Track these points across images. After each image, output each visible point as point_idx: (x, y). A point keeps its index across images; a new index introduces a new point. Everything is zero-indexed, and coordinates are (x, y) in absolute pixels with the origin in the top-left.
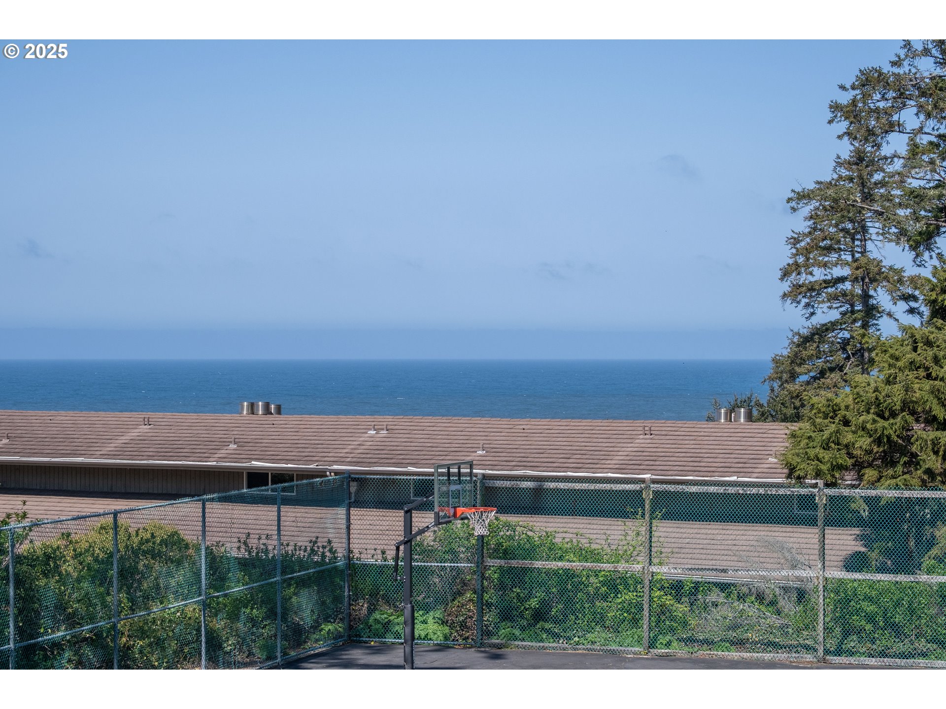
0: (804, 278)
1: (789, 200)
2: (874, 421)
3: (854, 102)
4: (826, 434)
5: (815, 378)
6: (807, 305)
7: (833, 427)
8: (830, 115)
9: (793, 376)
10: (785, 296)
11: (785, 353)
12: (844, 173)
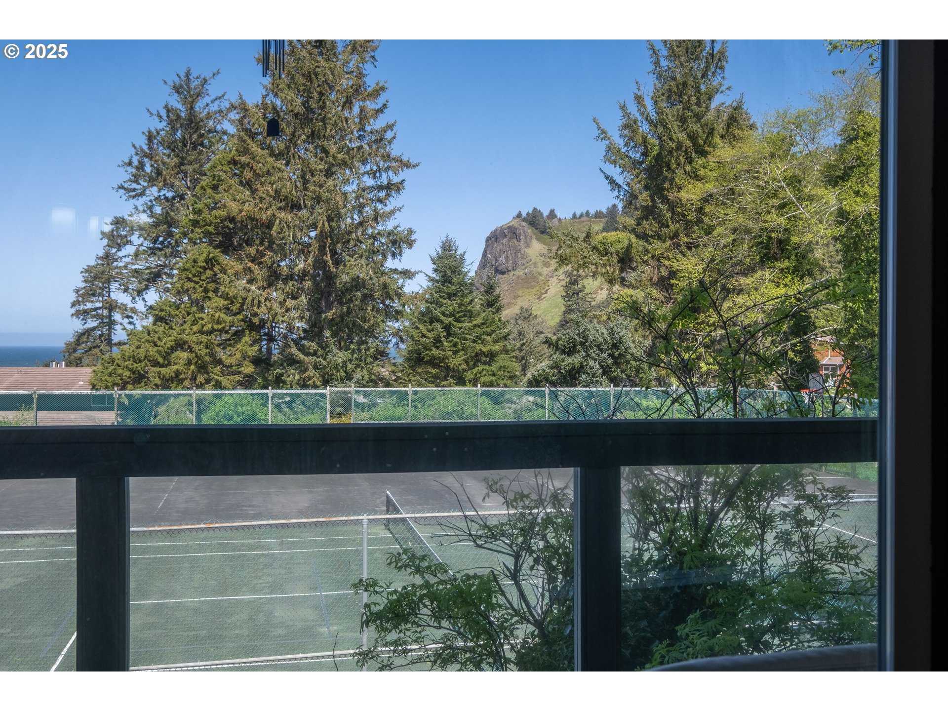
0: (82, 307)
1: (82, 272)
2: (132, 364)
3: (113, 231)
4: (110, 370)
5: (86, 351)
6: (83, 319)
7: (113, 367)
8: (101, 236)
9: (75, 350)
10: (72, 315)
11: (72, 340)
12: (100, 262)
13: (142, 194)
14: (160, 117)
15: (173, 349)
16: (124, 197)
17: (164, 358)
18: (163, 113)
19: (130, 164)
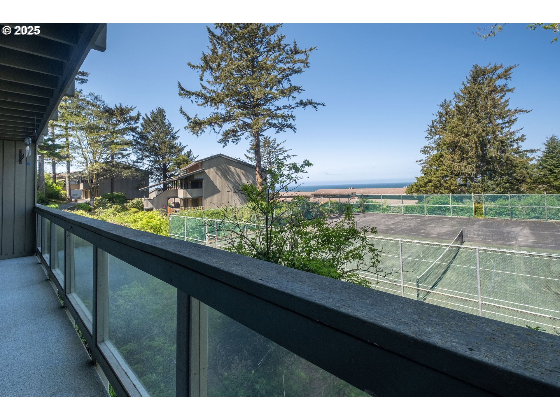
13: (432, 138)
14: (437, 115)
15: (428, 182)
16: (427, 140)
17: (425, 185)
18: (438, 114)
19: (428, 130)
